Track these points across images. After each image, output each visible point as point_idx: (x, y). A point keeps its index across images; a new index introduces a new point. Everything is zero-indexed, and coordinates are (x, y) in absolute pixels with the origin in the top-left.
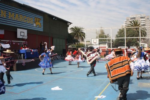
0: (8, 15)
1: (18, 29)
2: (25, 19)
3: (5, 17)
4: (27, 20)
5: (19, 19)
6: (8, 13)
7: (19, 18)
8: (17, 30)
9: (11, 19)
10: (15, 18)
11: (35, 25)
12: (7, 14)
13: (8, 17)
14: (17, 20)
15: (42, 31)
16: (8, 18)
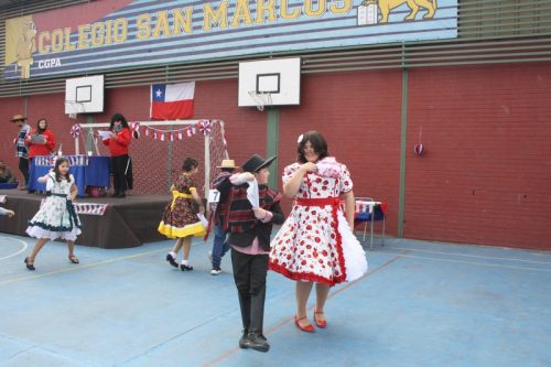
0: (202, 19)
1: (243, 66)
2: (290, 6)
3: (188, 31)
4: (301, 4)
5: (255, 15)
6: (201, 11)
7: (253, 11)
8: (237, 70)
9: (215, 30)
10: (231, 19)
11: (367, 14)
12: (196, 16)
13: (200, 27)
14: (243, 26)
15: (453, 34)
16: (201, 32)
